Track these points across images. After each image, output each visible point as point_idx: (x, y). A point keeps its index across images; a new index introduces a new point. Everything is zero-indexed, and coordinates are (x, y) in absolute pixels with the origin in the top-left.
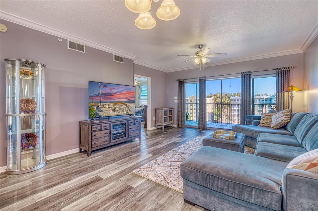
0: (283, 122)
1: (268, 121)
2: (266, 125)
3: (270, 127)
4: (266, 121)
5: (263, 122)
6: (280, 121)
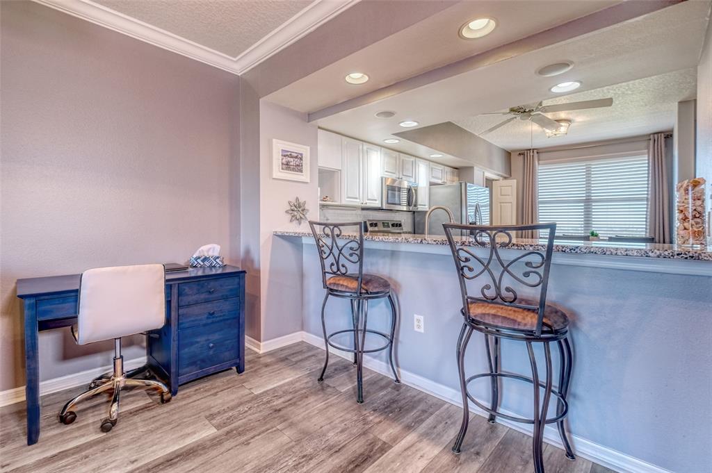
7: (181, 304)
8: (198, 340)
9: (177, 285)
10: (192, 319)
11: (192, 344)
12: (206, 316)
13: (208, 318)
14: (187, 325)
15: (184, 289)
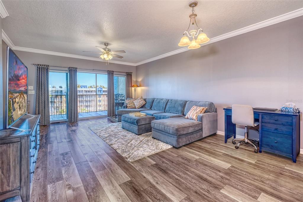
0: (143, 104)
1: (132, 105)
2: (131, 107)
3: (136, 108)
4: (131, 105)
5: (129, 106)
6: (141, 104)
7: (263, 121)
8: (270, 137)
9: (261, 115)
10: (267, 128)
11: (267, 137)
12: (274, 129)
13: (274, 130)
14: (265, 130)
15: (264, 117)
